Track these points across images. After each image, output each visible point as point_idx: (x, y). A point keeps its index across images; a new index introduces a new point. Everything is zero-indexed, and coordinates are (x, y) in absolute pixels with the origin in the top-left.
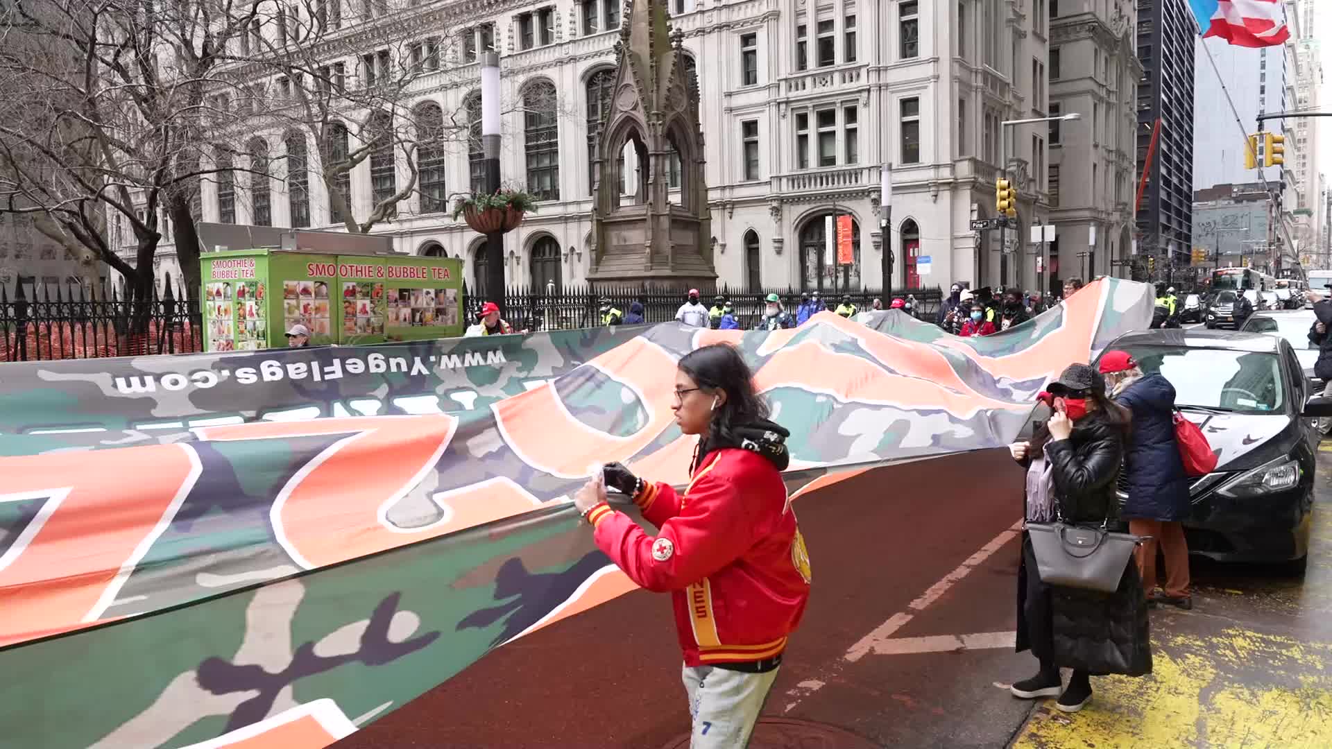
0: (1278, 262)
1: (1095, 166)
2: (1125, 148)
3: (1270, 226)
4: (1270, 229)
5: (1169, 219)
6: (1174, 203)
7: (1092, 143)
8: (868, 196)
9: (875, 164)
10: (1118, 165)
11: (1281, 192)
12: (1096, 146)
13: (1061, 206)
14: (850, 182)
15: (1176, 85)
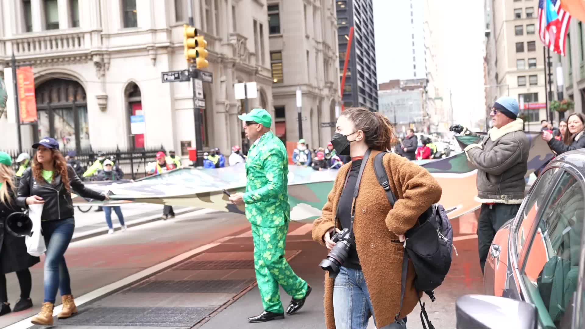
0: (429, 129)
1: (308, 52)
2: (329, 42)
3: (423, 105)
4: (423, 108)
5: (364, 100)
6: (367, 89)
7: (304, 35)
8: (91, 59)
9: (95, 29)
10: (325, 54)
11: (427, 85)
12: (307, 37)
13: (286, 83)
14: (74, 45)
15: (363, 13)
